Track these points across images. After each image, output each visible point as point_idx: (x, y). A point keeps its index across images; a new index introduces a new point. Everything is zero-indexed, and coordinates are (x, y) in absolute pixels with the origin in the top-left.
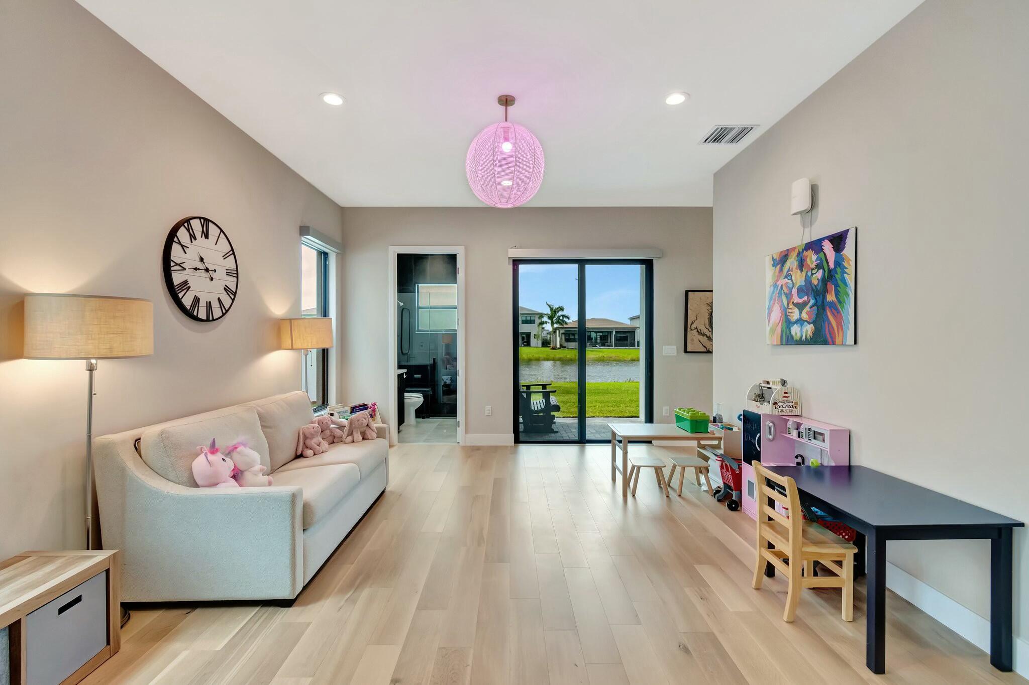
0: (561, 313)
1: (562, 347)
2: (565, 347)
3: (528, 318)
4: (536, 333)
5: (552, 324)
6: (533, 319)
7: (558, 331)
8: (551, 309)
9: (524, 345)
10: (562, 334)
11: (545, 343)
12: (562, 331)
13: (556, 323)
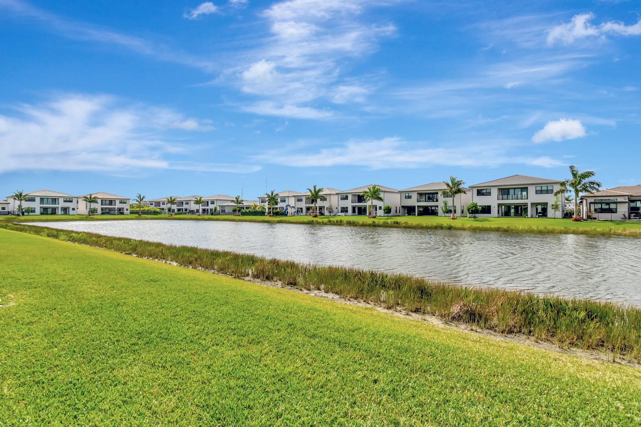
0: (587, 180)
1: (589, 217)
2: (595, 219)
3: (544, 188)
4: (554, 203)
5: (577, 191)
6: (550, 188)
7: (584, 201)
8: (575, 175)
9: (539, 216)
10: (591, 203)
11: (567, 215)
12: (592, 200)
13: (581, 191)
